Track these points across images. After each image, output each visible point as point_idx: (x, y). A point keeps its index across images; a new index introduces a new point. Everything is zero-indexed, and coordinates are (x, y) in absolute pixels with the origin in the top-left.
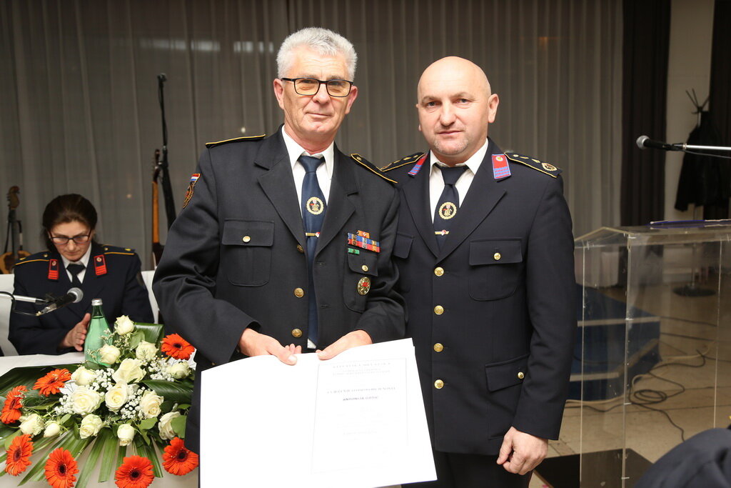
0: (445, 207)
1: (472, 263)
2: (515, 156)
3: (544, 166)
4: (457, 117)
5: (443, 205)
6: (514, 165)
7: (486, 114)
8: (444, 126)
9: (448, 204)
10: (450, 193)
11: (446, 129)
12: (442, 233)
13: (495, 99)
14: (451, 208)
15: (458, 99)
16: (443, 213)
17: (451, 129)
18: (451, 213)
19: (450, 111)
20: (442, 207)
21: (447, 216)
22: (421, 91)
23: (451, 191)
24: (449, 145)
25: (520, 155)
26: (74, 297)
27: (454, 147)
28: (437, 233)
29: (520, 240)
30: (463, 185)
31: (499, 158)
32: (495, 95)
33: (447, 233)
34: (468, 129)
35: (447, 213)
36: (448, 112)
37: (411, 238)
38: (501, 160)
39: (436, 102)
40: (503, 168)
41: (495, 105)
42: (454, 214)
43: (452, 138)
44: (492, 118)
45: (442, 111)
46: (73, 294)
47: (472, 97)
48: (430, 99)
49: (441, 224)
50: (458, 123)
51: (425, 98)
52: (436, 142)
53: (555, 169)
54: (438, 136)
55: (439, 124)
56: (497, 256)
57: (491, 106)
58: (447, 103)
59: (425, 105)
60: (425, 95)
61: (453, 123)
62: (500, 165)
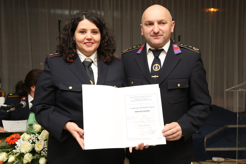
0: (155, 66)
1: (169, 88)
2: (181, 45)
3: (194, 49)
4: (160, 30)
5: (154, 65)
6: (182, 48)
7: (170, 29)
8: (154, 33)
9: (157, 65)
10: (157, 60)
11: (156, 34)
12: (155, 77)
13: (174, 23)
14: (158, 66)
15: (160, 22)
16: (155, 68)
17: (158, 35)
18: (158, 68)
19: (158, 27)
20: (154, 66)
21: (156, 70)
22: (144, 19)
23: (157, 59)
24: (157, 41)
25: (183, 45)
26: (23, 105)
27: (159, 42)
28: (152, 77)
29: (187, 78)
30: (162, 57)
31: (175, 46)
32: (174, 21)
33: (158, 76)
34: (165, 35)
35: (156, 68)
36: (156, 28)
37: (141, 79)
38: (176, 46)
39: (151, 24)
40: (178, 50)
41: (174, 26)
42: (159, 69)
43: (158, 38)
44: (172, 31)
45: (154, 27)
46: (22, 104)
47: (166, 21)
48: (149, 22)
49: (154, 73)
50: (160, 32)
51: (147, 21)
52: (151, 40)
53: (198, 50)
54: (152, 37)
55: (152, 32)
56: (179, 85)
57: (172, 26)
58: (156, 24)
59: (146, 25)
60: (147, 20)
61: (158, 32)
62: (176, 48)
